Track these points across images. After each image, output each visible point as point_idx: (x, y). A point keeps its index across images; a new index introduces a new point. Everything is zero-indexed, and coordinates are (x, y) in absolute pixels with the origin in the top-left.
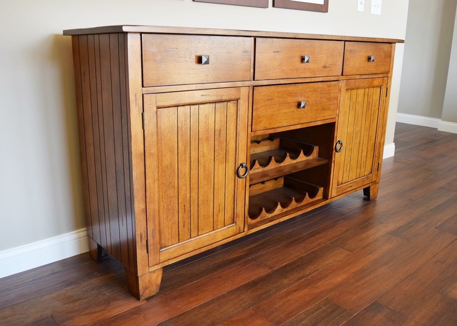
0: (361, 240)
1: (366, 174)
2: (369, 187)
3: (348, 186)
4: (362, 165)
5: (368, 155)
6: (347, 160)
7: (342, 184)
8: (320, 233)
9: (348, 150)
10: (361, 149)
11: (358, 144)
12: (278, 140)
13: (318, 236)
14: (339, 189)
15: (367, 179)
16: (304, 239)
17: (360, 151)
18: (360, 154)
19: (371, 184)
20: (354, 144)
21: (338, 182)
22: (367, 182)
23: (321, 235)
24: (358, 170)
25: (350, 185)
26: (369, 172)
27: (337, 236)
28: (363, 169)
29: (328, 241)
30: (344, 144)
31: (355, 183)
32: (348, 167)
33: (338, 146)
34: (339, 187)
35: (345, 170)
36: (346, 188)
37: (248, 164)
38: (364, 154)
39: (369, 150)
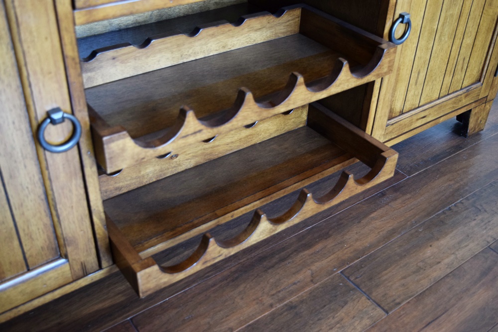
0: (418, 270)
1: (466, 83)
2: (470, 111)
3: (415, 118)
4: (459, 67)
5: (477, 42)
6: (420, 58)
7: (402, 113)
8: (326, 236)
9: (425, 34)
10: (461, 29)
11: (456, 17)
12: (297, 12)
13: (318, 247)
14: (391, 128)
15: (466, 96)
16: (283, 254)
17: (459, 35)
18: (457, 42)
19: (474, 105)
20: (446, 18)
21: (391, 111)
22: (465, 102)
23: (330, 243)
24: (448, 79)
25: (423, 115)
26: (474, 80)
27: (363, 252)
28: (459, 76)
29: (339, 267)
30: (416, 23)
31: (435, 108)
32: (422, 75)
33: (399, 29)
34: (392, 121)
35: (413, 81)
36: (411, 123)
37: (77, 109)
38: (468, 41)
39: (483, 28)
